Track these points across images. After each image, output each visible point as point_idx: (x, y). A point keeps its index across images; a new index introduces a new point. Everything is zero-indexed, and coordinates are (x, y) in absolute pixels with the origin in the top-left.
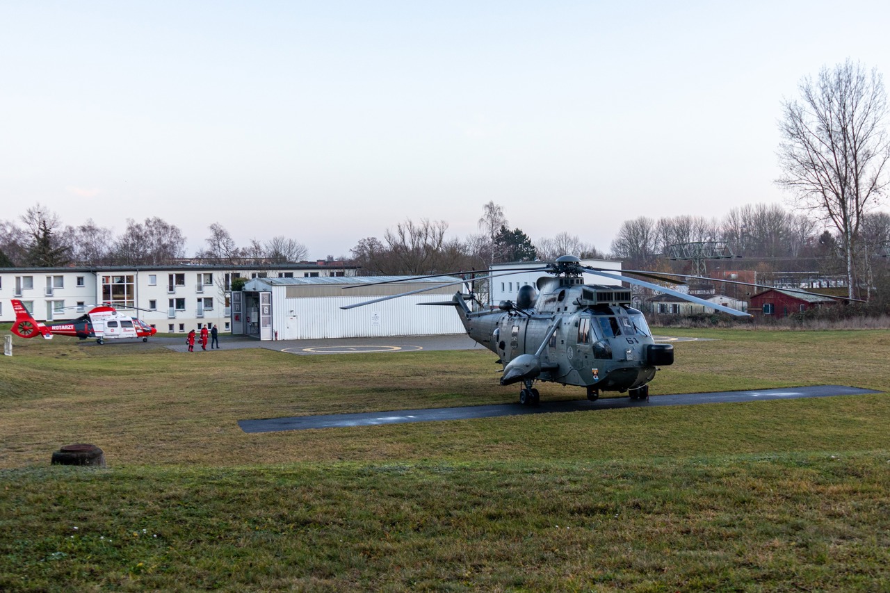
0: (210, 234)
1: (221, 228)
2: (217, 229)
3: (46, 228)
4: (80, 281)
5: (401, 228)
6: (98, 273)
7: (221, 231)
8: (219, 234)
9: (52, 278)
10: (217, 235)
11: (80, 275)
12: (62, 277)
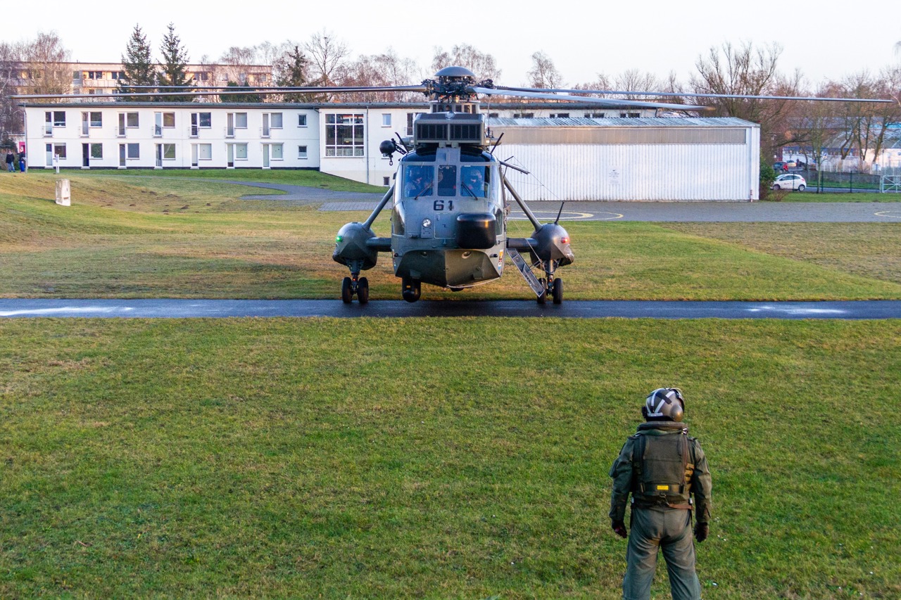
0: (532, 65)
1: (547, 58)
2: (542, 59)
3: (298, 55)
4: (302, 120)
5: (714, 52)
6: (320, 110)
7: (546, 61)
8: (543, 66)
9: (270, 115)
10: (541, 66)
11: (302, 112)
12: (281, 114)
